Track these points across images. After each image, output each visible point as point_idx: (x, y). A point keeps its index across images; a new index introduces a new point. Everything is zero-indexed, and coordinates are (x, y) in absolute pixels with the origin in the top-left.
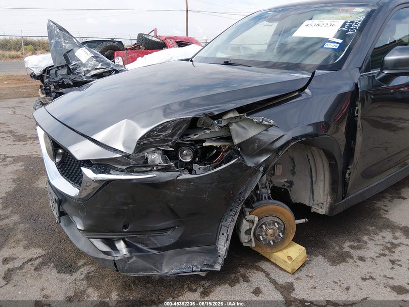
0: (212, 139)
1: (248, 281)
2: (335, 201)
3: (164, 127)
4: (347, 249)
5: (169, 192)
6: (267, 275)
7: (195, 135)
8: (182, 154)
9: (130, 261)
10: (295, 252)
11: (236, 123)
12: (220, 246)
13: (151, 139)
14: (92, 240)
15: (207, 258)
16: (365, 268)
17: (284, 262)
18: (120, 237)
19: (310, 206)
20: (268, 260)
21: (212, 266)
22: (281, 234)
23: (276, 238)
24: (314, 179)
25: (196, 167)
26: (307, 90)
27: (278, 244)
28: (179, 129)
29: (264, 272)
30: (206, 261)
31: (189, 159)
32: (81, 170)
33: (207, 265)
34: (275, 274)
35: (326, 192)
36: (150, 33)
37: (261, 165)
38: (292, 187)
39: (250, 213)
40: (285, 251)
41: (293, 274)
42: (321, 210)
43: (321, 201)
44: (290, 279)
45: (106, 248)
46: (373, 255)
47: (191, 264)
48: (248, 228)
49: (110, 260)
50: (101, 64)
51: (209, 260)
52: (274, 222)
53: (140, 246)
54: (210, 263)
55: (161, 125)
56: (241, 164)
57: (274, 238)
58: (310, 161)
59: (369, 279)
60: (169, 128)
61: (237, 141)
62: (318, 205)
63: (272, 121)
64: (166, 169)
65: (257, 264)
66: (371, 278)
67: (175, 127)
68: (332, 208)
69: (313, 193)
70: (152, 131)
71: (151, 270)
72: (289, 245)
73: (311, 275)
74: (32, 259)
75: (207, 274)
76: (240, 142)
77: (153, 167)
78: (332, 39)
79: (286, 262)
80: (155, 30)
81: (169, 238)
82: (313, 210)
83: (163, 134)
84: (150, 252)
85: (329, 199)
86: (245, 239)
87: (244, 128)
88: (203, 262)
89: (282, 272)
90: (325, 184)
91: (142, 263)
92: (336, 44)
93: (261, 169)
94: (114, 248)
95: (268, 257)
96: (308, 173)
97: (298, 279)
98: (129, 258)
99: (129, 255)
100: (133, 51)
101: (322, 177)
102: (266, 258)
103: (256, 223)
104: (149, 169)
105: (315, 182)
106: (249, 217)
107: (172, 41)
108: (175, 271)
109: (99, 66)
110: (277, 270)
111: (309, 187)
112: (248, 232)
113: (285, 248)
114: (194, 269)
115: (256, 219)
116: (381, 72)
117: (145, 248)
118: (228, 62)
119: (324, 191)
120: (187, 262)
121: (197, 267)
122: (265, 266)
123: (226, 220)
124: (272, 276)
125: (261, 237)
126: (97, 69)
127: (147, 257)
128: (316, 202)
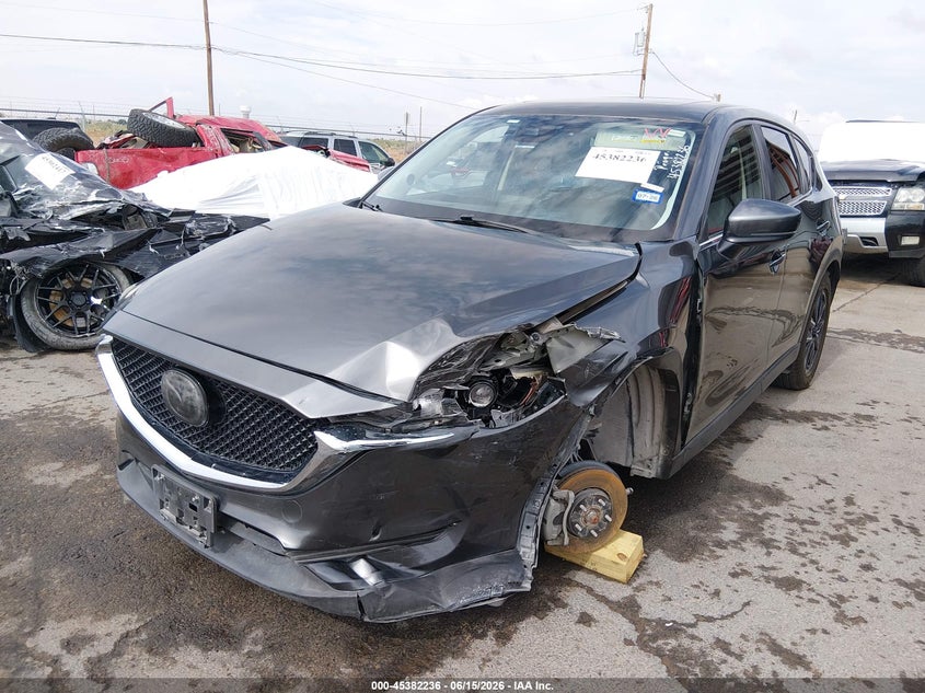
0: (521, 365)
1: (564, 606)
2: (671, 453)
3: (458, 352)
4: (692, 533)
5: (454, 462)
6: (590, 591)
7: (497, 361)
8: (476, 395)
9: (388, 595)
10: (628, 544)
11: (557, 338)
12: (522, 550)
13: (436, 373)
14: (310, 566)
15: (512, 571)
16: (731, 557)
17: (614, 565)
18: (357, 554)
19: (628, 465)
20: (580, 568)
21: (518, 584)
22: (607, 517)
23: (600, 524)
24: (634, 419)
25: (496, 414)
26: (638, 278)
27: (603, 534)
28: (479, 354)
29: (583, 587)
30: (510, 577)
31: (485, 403)
32: (314, 436)
33: (512, 584)
34: (600, 586)
35: (656, 440)
36: (156, 107)
37: (591, 404)
38: (594, 436)
39: (559, 486)
40: (610, 546)
41: (629, 582)
42: (647, 471)
43: (647, 455)
44: (627, 591)
45: (337, 578)
46: (734, 537)
47: (488, 586)
48: (558, 513)
49: (350, 598)
50: (95, 192)
51: (514, 575)
52: (598, 497)
53: (393, 565)
54: (516, 580)
55: (455, 348)
56: (568, 404)
57: (596, 525)
58: (630, 389)
59: (742, 574)
60: (466, 353)
61: (558, 368)
62: (642, 462)
63: (616, 334)
64: (452, 424)
65: (566, 576)
66: (745, 572)
67: (473, 350)
68: (666, 466)
69: (633, 444)
70: (441, 359)
71: (426, 604)
72: (617, 536)
73: (655, 580)
74: (128, 633)
75: (505, 603)
76: (565, 368)
77: (433, 422)
78: (646, 185)
79: (617, 563)
80: (169, 102)
81: (444, 545)
82: (634, 472)
83: (455, 364)
84: (412, 575)
85: (662, 452)
86: (553, 532)
87: (570, 346)
88: (506, 579)
89: (610, 583)
90: (653, 426)
91: (407, 595)
92: (654, 195)
93: (592, 410)
94: (355, 576)
95: (578, 562)
96: (623, 410)
97: (637, 589)
98: (385, 590)
99: (383, 584)
100: (122, 149)
101: (649, 416)
102: (574, 564)
103: (571, 502)
104: (427, 424)
105: (637, 425)
106: (560, 493)
107: (214, 127)
108: (464, 601)
109: (93, 197)
110: (600, 580)
111: (627, 434)
112: (558, 520)
113: (611, 541)
114: (493, 593)
115: (572, 495)
116: (724, 239)
117: (403, 569)
118: (470, 219)
119: (653, 439)
120: (483, 582)
121: (497, 589)
122: (580, 577)
123: (534, 502)
124: (598, 590)
125: (577, 525)
126: (85, 203)
127: (412, 583)
128: (638, 458)
